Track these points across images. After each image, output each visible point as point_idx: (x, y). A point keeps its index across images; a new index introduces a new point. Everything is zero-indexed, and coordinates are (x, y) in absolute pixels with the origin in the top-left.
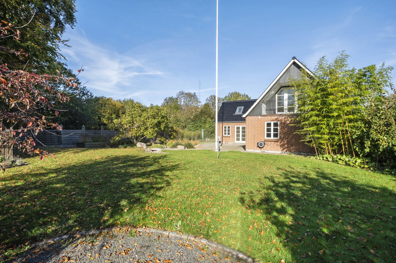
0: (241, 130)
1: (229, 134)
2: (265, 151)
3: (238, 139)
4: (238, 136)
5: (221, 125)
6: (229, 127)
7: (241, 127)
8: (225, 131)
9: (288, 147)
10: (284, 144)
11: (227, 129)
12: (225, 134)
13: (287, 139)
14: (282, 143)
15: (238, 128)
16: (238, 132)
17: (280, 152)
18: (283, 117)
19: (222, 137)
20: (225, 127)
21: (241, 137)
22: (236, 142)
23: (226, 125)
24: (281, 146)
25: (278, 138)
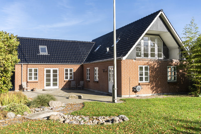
0: (52, 74)
1: (36, 78)
2: (140, 95)
3: (48, 85)
4: (48, 80)
5: (24, 67)
6: (36, 70)
7: (52, 70)
8: (31, 74)
9: (156, 90)
10: (153, 87)
11: (33, 72)
12: (31, 78)
13: (155, 82)
14: (152, 86)
15: (48, 71)
16: (48, 76)
17: (150, 95)
18: (152, 62)
19: (27, 82)
20: (31, 70)
21: (52, 82)
22: (46, 88)
23: (33, 67)
24: (151, 88)
25: (149, 81)
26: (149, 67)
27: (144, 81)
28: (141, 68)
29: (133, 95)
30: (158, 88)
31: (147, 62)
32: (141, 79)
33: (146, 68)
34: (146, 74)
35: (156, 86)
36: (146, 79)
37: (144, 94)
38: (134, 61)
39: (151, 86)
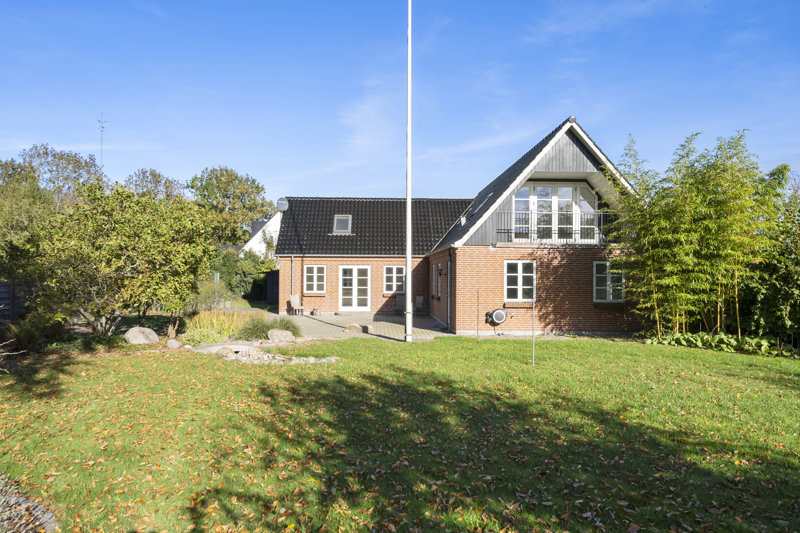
0: (355, 278)
1: (320, 287)
2: (505, 333)
3: (347, 303)
4: (347, 292)
5: (297, 262)
6: (320, 270)
7: (355, 270)
8: (310, 279)
9: (554, 321)
10: (548, 314)
11: (315, 274)
12: (310, 287)
13: (553, 301)
14: (544, 311)
15: (347, 272)
16: (347, 283)
17: (538, 333)
18: (546, 251)
19: (303, 296)
20: (310, 270)
21: (355, 297)
22: (342, 309)
23: (314, 262)
24: (540, 317)
25: (535, 300)
26: (535, 265)
27: (520, 298)
28: (512, 268)
29: (488, 332)
30: (563, 317)
31: (530, 251)
32: (512, 294)
33: (528, 268)
34: (527, 281)
35: (555, 312)
36: (528, 294)
37: (519, 329)
38: (491, 248)
39: (540, 310)
